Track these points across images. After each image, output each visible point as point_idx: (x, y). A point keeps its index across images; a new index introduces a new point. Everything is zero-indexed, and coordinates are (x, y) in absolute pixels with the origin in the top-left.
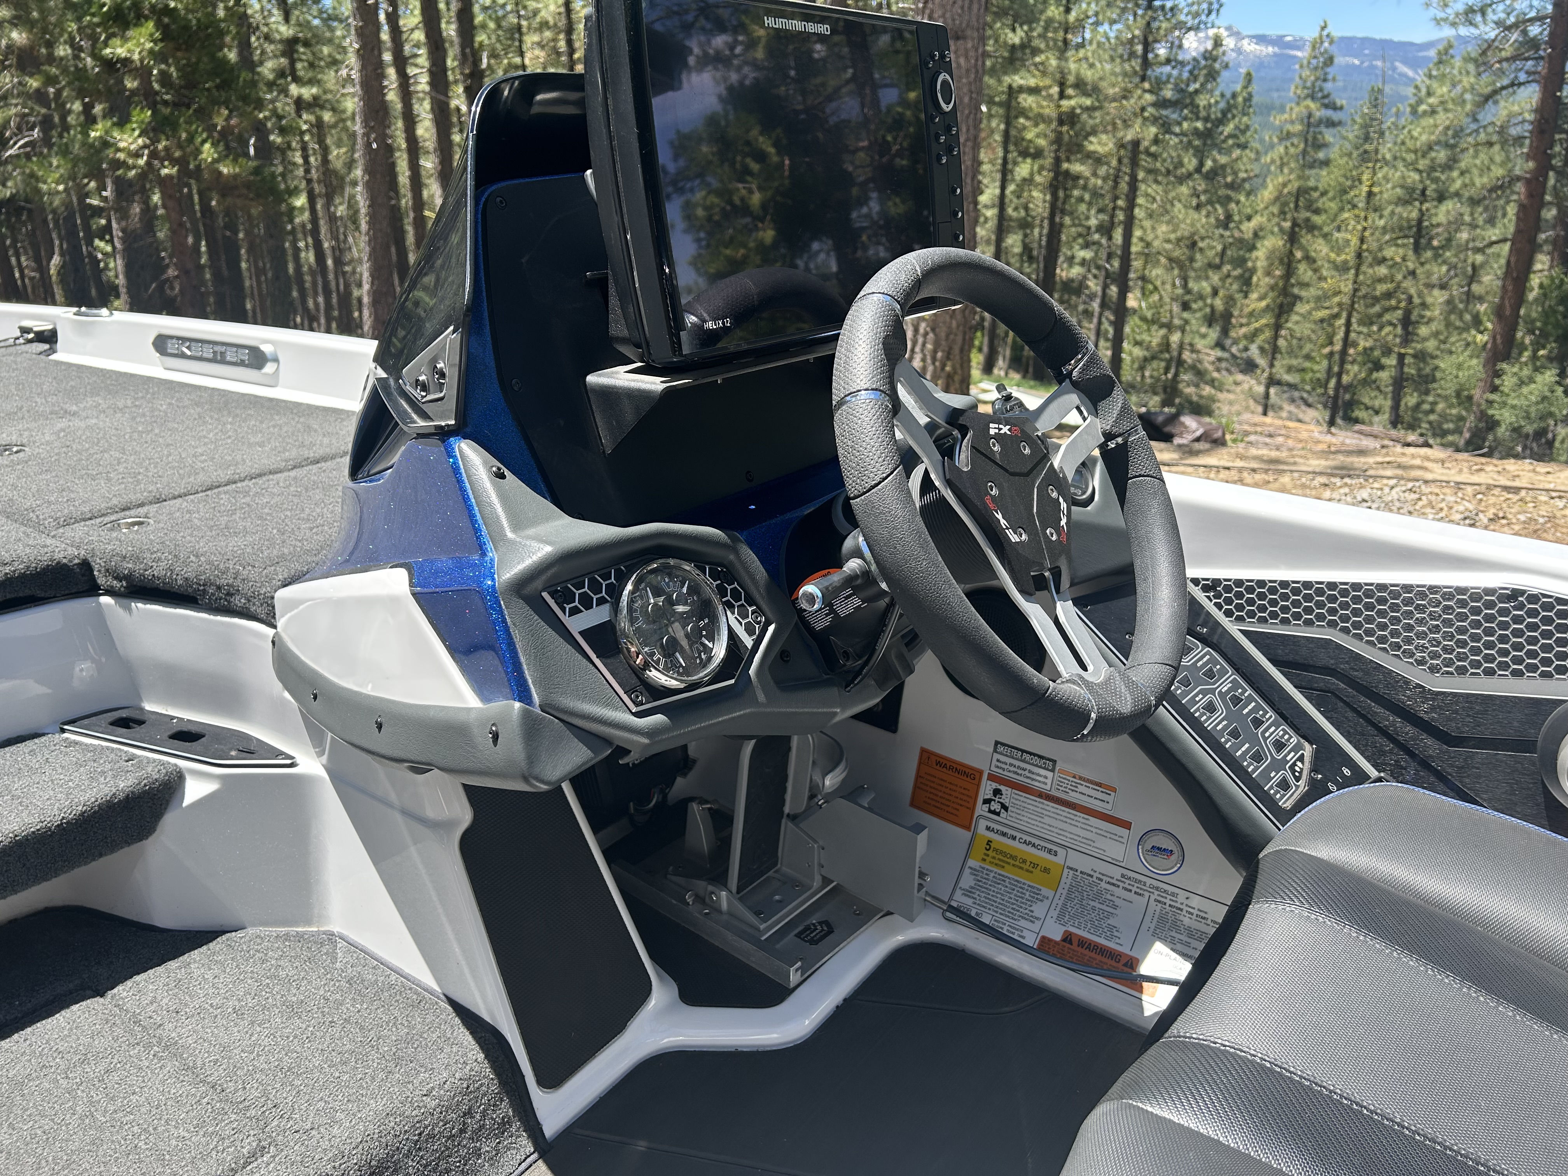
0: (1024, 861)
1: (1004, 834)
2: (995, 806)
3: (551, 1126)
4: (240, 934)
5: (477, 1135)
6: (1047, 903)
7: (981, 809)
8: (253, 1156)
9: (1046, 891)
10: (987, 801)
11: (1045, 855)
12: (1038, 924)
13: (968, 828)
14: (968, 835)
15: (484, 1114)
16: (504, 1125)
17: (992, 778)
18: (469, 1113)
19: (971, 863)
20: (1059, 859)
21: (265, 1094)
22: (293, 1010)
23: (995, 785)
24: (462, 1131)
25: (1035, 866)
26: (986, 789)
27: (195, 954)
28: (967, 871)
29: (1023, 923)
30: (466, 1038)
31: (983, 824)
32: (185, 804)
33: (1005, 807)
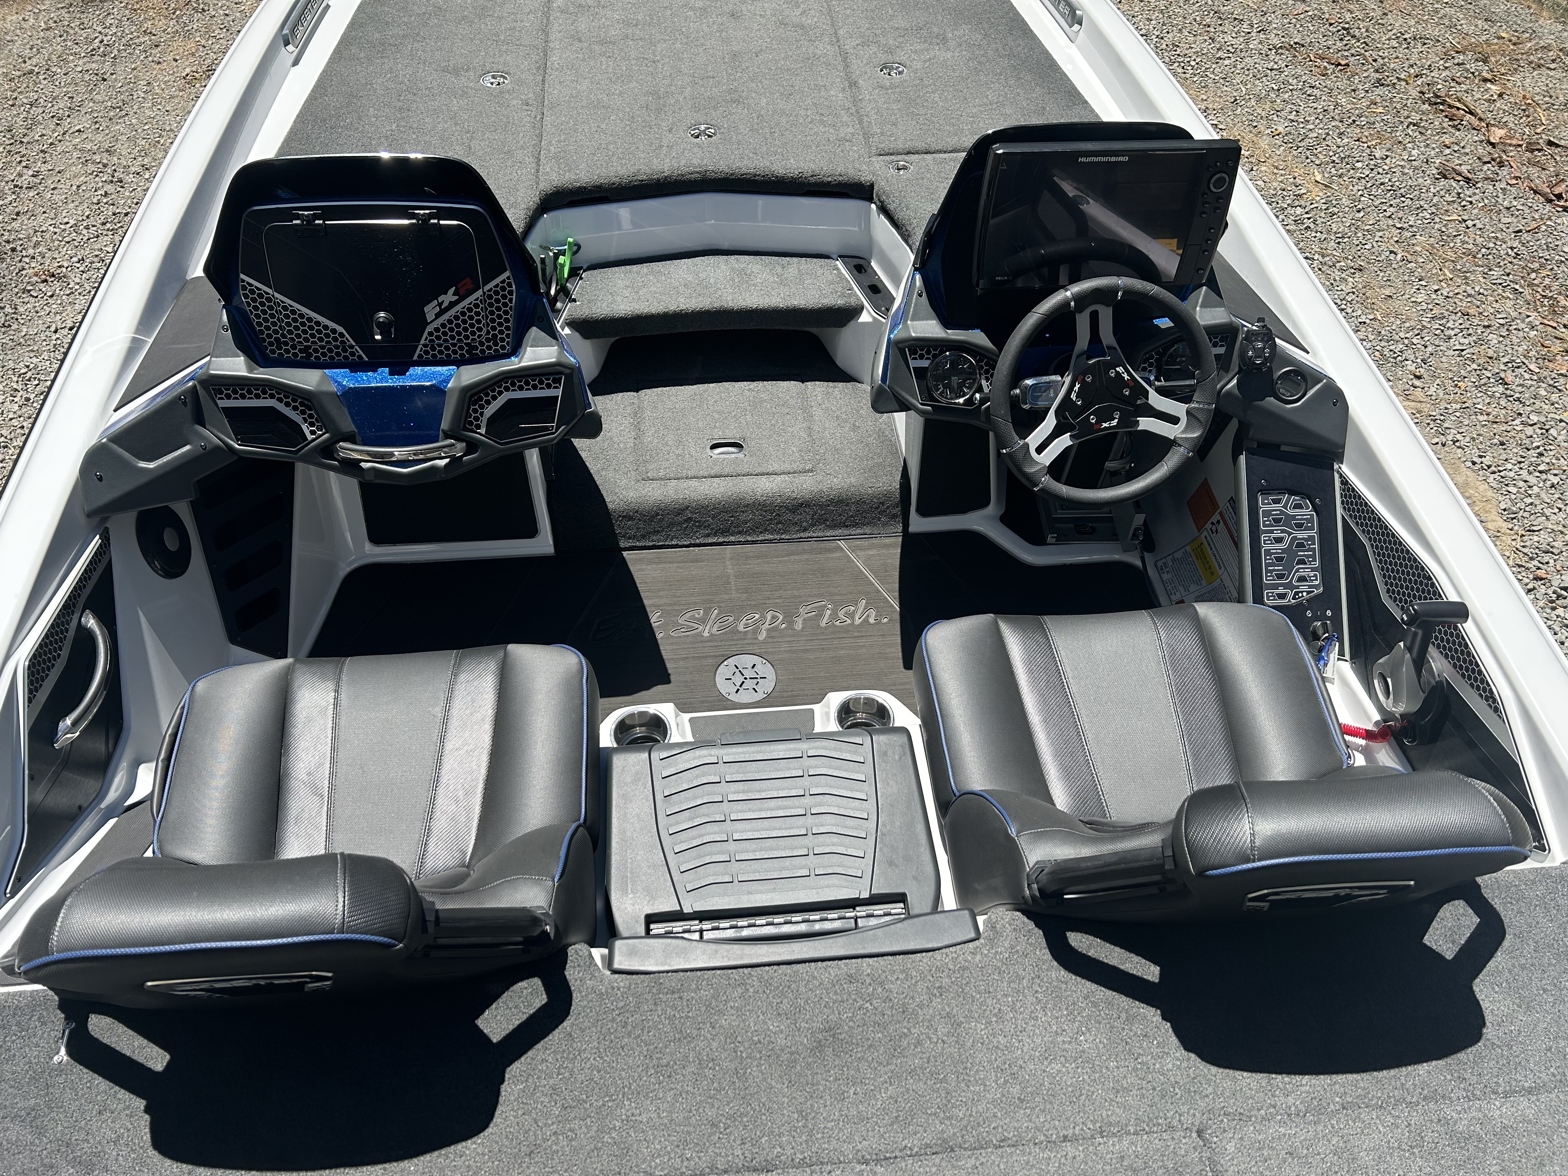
0: (1208, 563)
1: (1209, 544)
2: (1214, 529)
3: (912, 529)
4: (859, 385)
5: (881, 513)
6: (1200, 587)
7: (1208, 526)
8: (808, 471)
9: (1204, 583)
10: (1213, 523)
11: (1217, 566)
12: (1187, 593)
13: (1199, 530)
14: (1196, 533)
15: (888, 507)
16: (894, 516)
17: (1221, 514)
18: (883, 504)
19: (1188, 548)
20: (1220, 572)
21: (824, 453)
22: (855, 428)
23: (1219, 518)
24: (877, 508)
25: (1210, 568)
26: (1216, 517)
27: (840, 385)
28: (1183, 550)
29: (1181, 588)
30: (898, 477)
31: (1205, 533)
32: (860, 320)
33: (1217, 531)
